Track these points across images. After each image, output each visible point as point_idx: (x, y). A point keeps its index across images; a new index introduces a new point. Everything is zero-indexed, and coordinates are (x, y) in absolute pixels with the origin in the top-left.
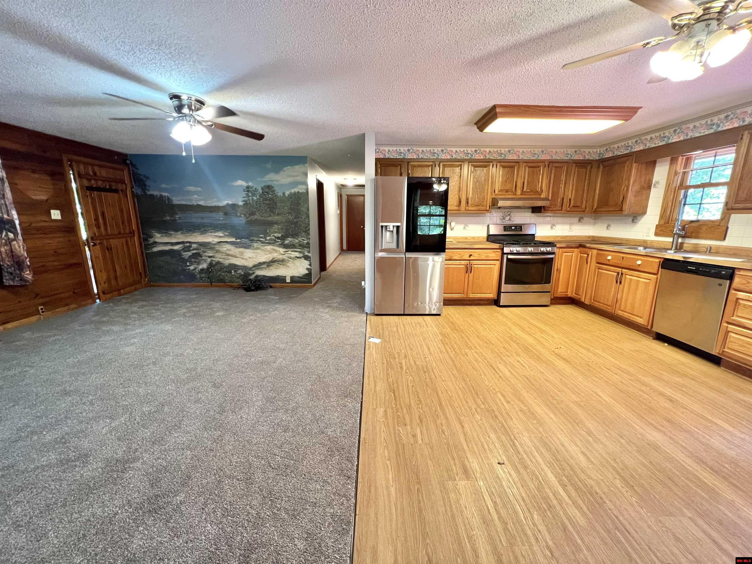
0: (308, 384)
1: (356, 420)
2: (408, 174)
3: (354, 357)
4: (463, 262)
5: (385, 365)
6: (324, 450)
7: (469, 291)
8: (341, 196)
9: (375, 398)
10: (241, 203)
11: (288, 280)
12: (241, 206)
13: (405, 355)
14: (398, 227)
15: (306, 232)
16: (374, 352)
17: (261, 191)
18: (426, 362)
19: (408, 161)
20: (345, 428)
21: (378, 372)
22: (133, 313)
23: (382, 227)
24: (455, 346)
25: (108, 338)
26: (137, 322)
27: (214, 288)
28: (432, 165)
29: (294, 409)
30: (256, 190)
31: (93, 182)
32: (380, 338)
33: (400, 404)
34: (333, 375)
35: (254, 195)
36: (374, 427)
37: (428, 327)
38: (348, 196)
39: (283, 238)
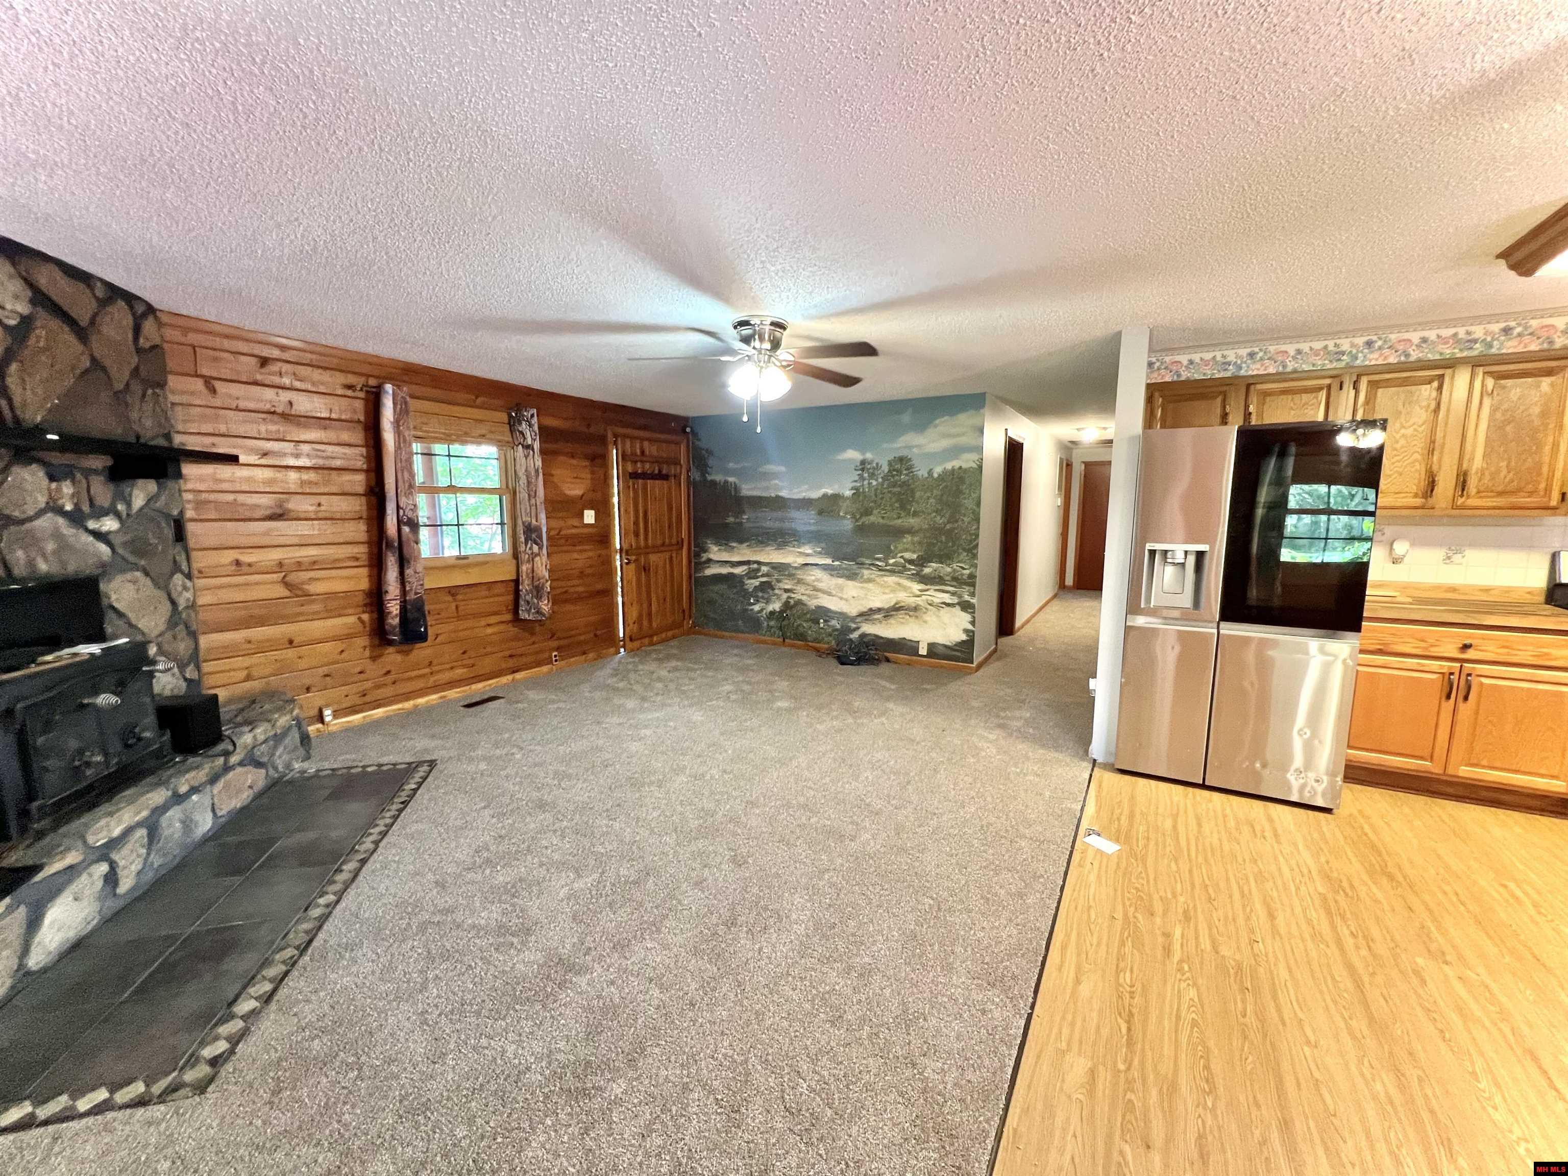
0: (910, 916)
1: (1003, 1067)
2: (1247, 415)
3: (1036, 877)
4: (1435, 665)
5: (1119, 924)
6: (904, 1115)
7: (1455, 756)
8: (1069, 465)
9: (1069, 1017)
10: (848, 493)
11: (923, 651)
12: (847, 498)
13: (1186, 912)
14: (1200, 555)
15: (969, 551)
16: (1092, 878)
17: (886, 468)
18: (1255, 956)
19: (1249, 385)
20: (969, 1075)
21: (1095, 942)
22: (659, 679)
23: (1153, 553)
24: (1375, 932)
25: (615, 720)
26: (659, 698)
27: (786, 649)
28: (1329, 387)
29: (865, 974)
30: (878, 467)
31: (639, 465)
32: (1117, 841)
33: (1142, 1063)
34: (970, 911)
35: (872, 476)
36: (1049, 1110)
37: (1279, 842)
38: (1087, 464)
39: (921, 562)
